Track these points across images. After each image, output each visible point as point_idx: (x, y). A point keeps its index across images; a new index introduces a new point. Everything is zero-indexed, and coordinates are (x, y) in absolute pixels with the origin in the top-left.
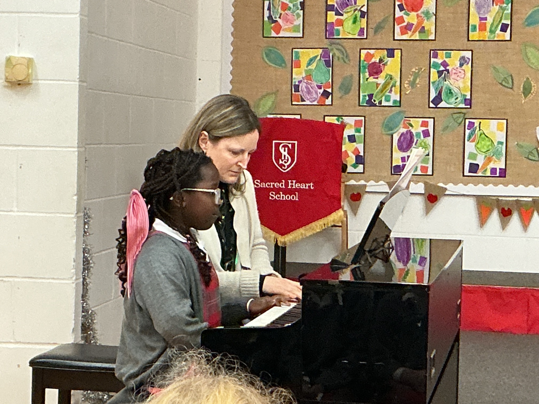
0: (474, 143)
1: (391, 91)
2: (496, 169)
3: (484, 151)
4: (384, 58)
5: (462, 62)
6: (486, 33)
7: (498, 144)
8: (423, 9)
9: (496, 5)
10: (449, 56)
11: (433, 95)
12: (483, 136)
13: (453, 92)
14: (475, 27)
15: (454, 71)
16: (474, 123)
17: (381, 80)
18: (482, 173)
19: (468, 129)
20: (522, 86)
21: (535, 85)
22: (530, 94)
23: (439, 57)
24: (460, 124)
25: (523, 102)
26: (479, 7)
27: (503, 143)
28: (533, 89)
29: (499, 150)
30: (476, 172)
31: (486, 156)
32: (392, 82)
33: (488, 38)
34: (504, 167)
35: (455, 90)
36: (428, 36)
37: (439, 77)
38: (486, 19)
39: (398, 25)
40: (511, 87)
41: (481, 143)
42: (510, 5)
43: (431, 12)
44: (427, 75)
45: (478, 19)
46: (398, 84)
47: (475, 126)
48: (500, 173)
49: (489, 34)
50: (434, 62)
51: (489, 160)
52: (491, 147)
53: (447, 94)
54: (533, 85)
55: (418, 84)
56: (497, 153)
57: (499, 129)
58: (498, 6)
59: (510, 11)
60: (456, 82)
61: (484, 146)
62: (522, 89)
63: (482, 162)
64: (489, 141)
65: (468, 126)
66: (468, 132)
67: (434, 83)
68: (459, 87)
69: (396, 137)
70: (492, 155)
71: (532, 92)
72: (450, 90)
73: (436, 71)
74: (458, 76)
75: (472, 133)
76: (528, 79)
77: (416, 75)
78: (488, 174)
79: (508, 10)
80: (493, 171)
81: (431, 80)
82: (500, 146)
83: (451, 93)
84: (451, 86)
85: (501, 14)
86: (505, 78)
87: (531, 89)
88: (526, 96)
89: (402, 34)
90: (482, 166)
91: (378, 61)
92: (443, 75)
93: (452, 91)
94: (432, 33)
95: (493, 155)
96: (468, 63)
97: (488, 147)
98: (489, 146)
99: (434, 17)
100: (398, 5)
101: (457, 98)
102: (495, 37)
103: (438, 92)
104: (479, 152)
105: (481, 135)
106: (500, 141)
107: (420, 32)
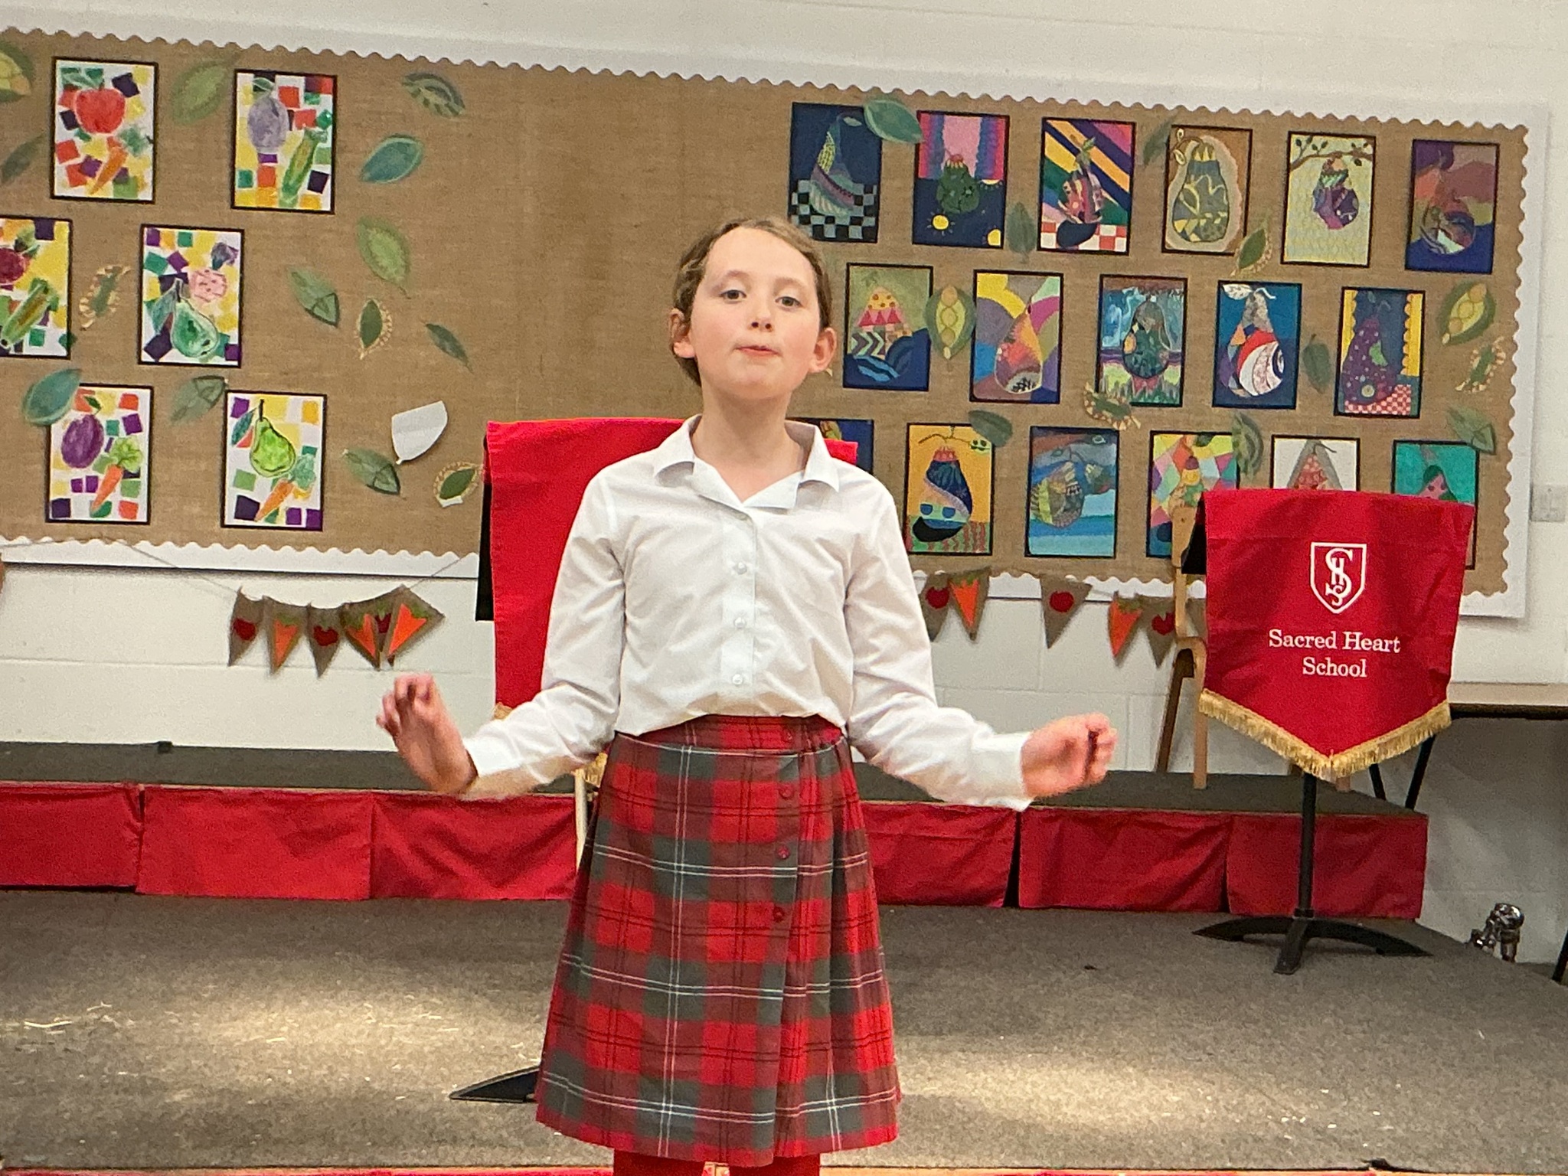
0: (248, 449)
1: (44, 322)
2: (299, 510)
3: (273, 468)
4: (27, 238)
5: (218, 258)
6: (275, 193)
7: (304, 453)
8: (124, 126)
9: (300, 128)
10: (186, 241)
11: (149, 333)
12: (269, 432)
13: (198, 329)
14: (247, 179)
15: (199, 279)
16: (246, 403)
17: (20, 294)
18: (267, 520)
19: (233, 415)
20: (359, 320)
21: (389, 318)
22: (378, 340)
23: (162, 243)
24: (213, 404)
25: (362, 356)
26: (259, 131)
27: (316, 449)
28: (384, 326)
29: (307, 466)
30: (252, 519)
31: (275, 481)
32: (49, 298)
33: (281, 202)
34: (318, 508)
35: (201, 323)
36: (136, 191)
37: (163, 290)
38: (274, 159)
39: (62, 161)
40: (334, 320)
41: (265, 450)
42: (330, 129)
43: (142, 134)
44: (134, 285)
45: (256, 160)
46: (63, 303)
47: (251, 409)
48: (308, 519)
49: (281, 194)
50: (151, 254)
51: (283, 490)
52: (287, 459)
53: (183, 335)
54: (383, 318)
55: (113, 305)
56: (302, 475)
57: (308, 417)
58: (303, 131)
59: (329, 144)
60: (206, 304)
61: (270, 458)
62: (359, 327)
63: (269, 493)
64: (283, 446)
65: (233, 410)
66: (232, 423)
67: (150, 304)
68: (212, 316)
69: (58, 432)
70: (290, 478)
71: (382, 333)
72: (191, 323)
73: (155, 276)
74: (209, 290)
75: (242, 425)
76: (372, 303)
77: (108, 285)
78: (282, 521)
79: (325, 141)
80: (293, 514)
81: (145, 298)
82: (309, 456)
83: (192, 329)
84: (193, 315)
85: (309, 151)
86: (322, 300)
87: (380, 327)
88: (367, 345)
89: (75, 182)
90: (266, 504)
91: (12, 248)
92: (174, 286)
93: (195, 325)
94: (144, 185)
95: (293, 480)
96: (232, 262)
97: (281, 460)
98: (283, 456)
99: (151, 147)
100: (63, 114)
101: (207, 343)
102: (294, 202)
103: (160, 328)
104: (261, 471)
105: (264, 430)
106: (309, 445)
107: (114, 181)
